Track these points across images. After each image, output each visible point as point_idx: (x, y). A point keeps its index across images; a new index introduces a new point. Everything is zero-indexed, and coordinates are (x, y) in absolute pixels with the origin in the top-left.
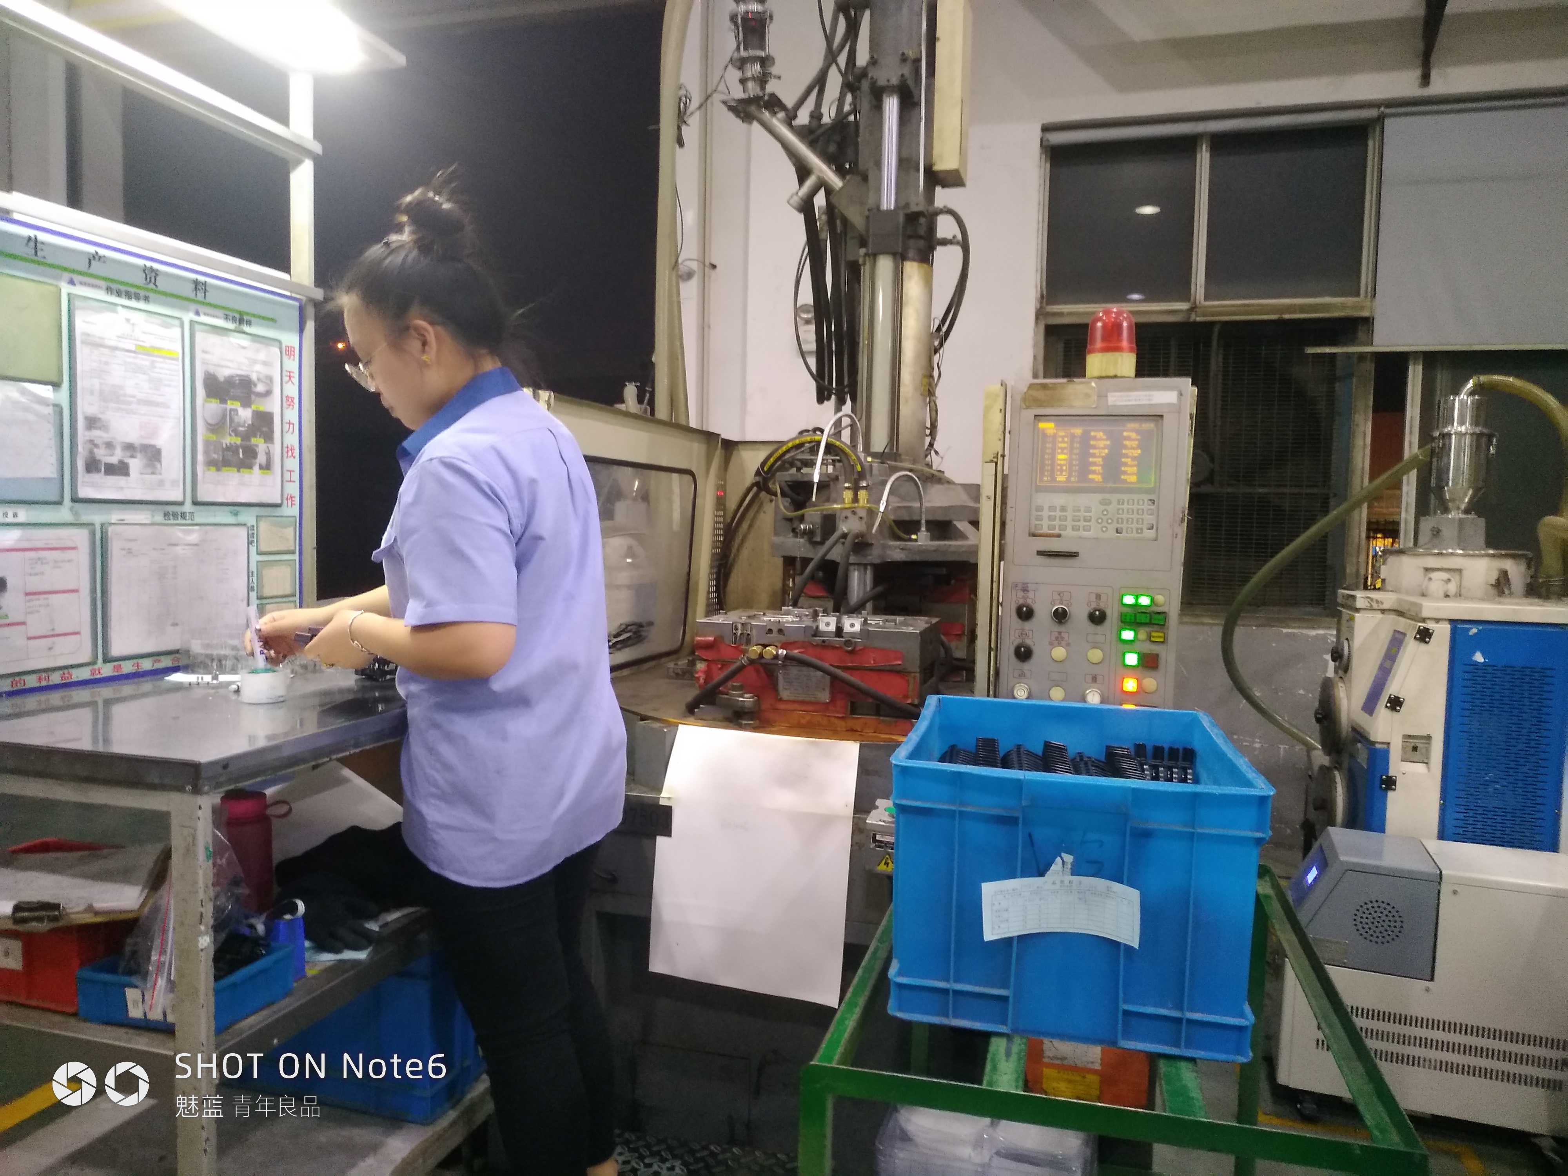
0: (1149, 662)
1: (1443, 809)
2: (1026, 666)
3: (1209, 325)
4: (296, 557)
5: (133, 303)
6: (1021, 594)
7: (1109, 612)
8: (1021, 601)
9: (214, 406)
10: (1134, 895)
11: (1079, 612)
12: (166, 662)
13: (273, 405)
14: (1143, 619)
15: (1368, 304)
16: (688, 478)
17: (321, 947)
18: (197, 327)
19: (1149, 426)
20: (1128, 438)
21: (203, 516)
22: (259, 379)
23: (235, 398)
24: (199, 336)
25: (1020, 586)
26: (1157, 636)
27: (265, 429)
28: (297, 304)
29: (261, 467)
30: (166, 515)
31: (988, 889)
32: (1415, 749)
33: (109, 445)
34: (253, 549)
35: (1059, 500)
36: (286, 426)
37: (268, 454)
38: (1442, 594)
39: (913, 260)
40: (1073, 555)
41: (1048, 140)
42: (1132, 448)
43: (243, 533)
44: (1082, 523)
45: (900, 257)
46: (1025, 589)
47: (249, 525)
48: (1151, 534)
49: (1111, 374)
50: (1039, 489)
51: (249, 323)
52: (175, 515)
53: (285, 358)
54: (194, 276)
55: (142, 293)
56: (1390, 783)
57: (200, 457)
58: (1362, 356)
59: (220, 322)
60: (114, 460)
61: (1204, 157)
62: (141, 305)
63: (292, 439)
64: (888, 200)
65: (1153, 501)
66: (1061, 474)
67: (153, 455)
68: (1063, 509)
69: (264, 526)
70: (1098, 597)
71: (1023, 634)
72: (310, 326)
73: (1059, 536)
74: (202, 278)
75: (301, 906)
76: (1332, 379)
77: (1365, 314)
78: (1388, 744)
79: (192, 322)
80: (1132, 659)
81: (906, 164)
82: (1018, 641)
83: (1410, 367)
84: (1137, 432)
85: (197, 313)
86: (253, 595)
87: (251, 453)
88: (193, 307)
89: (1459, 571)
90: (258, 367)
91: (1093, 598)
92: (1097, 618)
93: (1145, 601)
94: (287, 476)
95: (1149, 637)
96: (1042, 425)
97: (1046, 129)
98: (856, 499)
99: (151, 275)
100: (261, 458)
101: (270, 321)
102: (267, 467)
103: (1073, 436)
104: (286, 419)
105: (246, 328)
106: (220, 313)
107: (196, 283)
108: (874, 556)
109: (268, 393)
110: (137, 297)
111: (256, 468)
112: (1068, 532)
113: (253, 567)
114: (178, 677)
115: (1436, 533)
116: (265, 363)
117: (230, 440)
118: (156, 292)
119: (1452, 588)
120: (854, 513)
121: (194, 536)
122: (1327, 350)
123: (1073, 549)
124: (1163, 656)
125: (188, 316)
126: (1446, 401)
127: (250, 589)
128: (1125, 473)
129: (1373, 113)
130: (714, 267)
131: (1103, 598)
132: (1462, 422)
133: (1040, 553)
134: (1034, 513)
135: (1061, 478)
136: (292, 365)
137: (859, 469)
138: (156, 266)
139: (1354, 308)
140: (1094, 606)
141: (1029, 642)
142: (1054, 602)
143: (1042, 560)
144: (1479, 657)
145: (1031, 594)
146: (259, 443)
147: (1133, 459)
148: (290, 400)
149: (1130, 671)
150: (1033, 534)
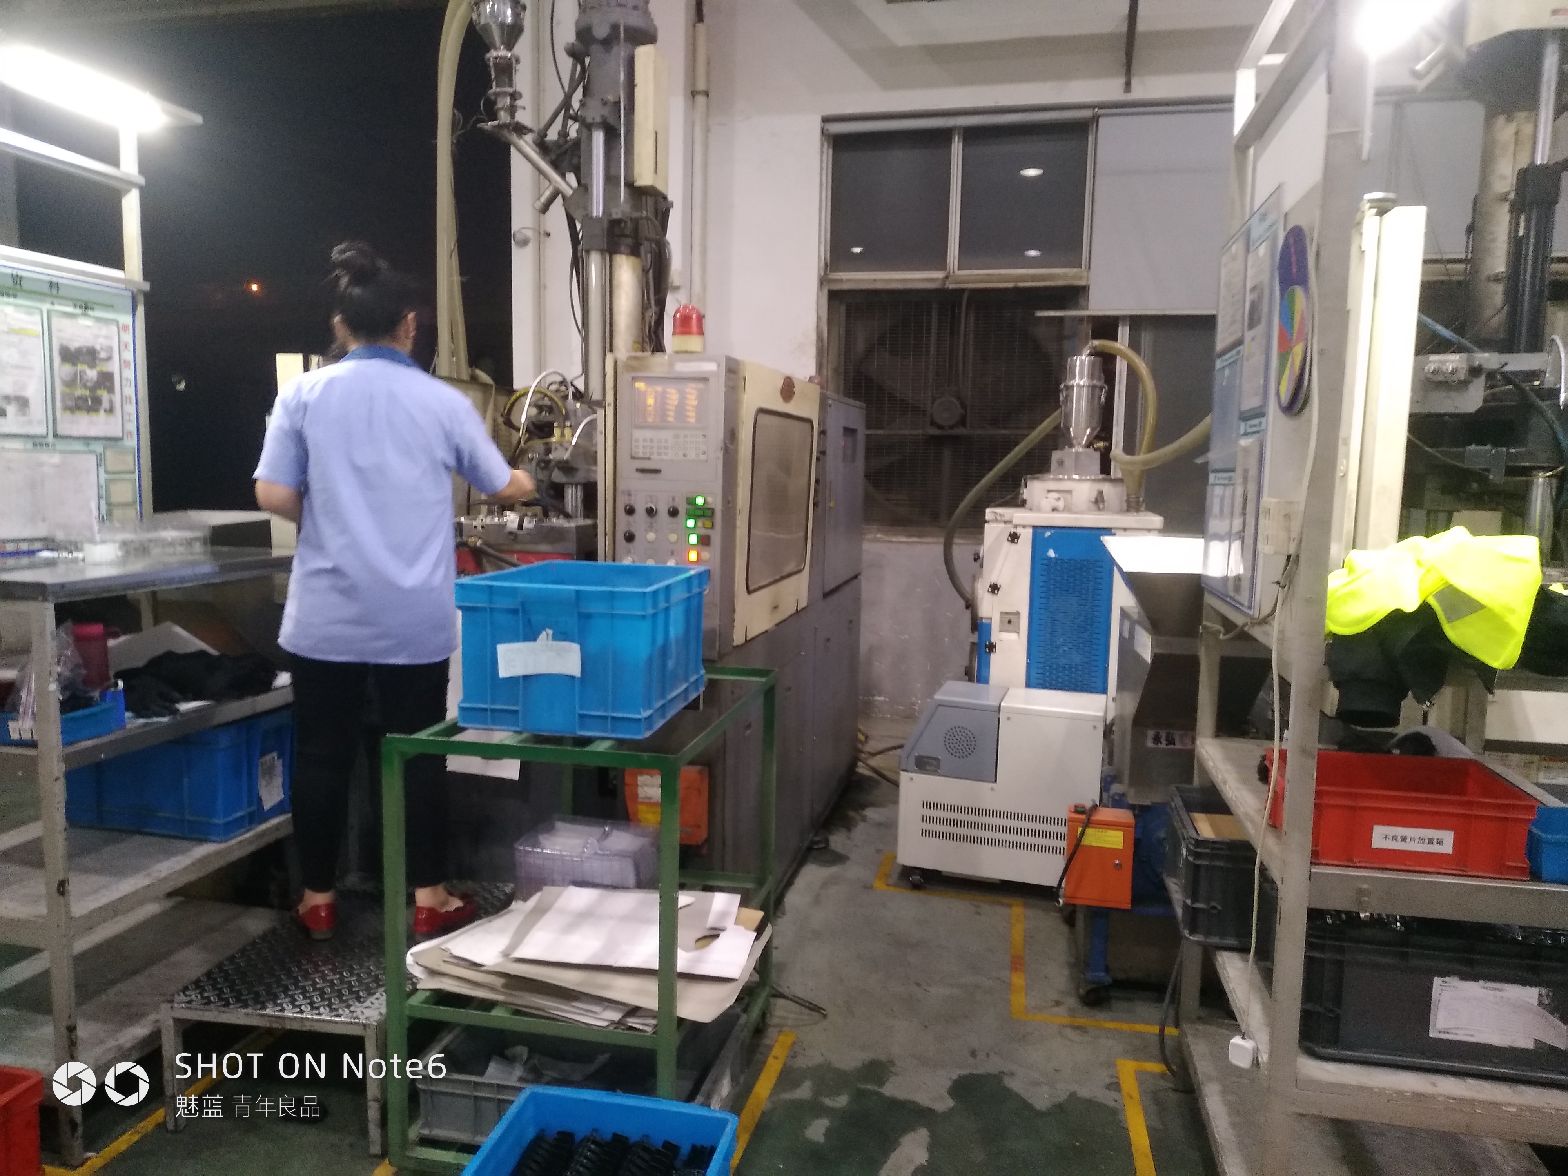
0: (704, 541)
1: (1029, 666)
2: (630, 545)
3: (960, 292)
4: (136, 478)
5: (5, 299)
6: (627, 497)
7: (680, 509)
8: (627, 502)
9: (68, 368)
10: (576, 647)
11: (662, 508)
12: (38, 545)
13: (114, 367)
14: (699, 512)
15: (1085, 274)
17: (139, 715)
18: (53, 314)
19: (701, 385)
20: (690, 393)
21: (62, 445)
22: (102, 349)
23: (83, 363)
24: (55, 320)
25: (625, 492)
26: (708, 524)
27: (108, 384)
28: (130, 294)
29: (105, 411)
30: (34, 445)
31: (501, 648)
32: (1010, 622)
34: (102, 470)
35: (648, 434)
36: (124, 382)
37: (111, 402)
38: (1050, 509)
39: (623, 253)
40: (657, 471)
41: (827, 130)
42: (692, 400)
43: (93, 458)
44: (663, 451)
45: (609, 252)
46: (629, 495)
47: (98, 453)
48: (703, 457)
50: (635, 427)
51: (92, 309)
52: (41, 445)
53: (122, 333)
54: (49, 279)
55: (11, 292)
56: (992, 648)
57: (59, 404)
58: (1081, 319)
59: (70, 309)
61: (957, 148)
62: (12, 300)
63: (130, 391)
64: (597, 209)
65: (704, 436)
66: (650, 417)
67: (23, 403)
68: (651, 441)
69: (109, 453)
70: (674, 499)
71: (629, 524)
72: (141, 310)
73: (649, 459)
74: (54, 280)
75: (121, 684)
77: (1082, 283)
78: (991, 619)
79: (48, 311)
80: (693, 539)
81: (611, 180)
82: (626, 529)
83: (1120, 328)
84: (695, 389)
85: (53, 304)
86: (103, 503)
87: (97, 401)
88: (49, 300)
90: (101, 341)
91: (670, 500)
92: (673, 512)
93: (700, 500)
94: (126, 417)
95: (704, 525)
96: (637, 384)
97: (826, 120)
98: (563, 435)
99: (17, 280)
100: (105, 404)
101: (108, 307)
102: (111, 410)
103: (656, 392)
104: (124, 377)
105: (90, 313)
106: (71, 303)
107: (51, 283)
108: (580, 477)
109: (109, 358)
110: (8, 296)
111: (102, 412)
112: (655, 457)
113: (102, 482)
114: (46, 554)
115: (1061, 463)
116: (107, 337)
117: (81, 392)
118: (23, 291)
119: (1061, 504)
120: (561, 445)
121: (56, 459)
122: (1052, 313)
123: (658, 467)
124: (713, 538)
125: (46, 307)
126: (1071, 359)
127: (100, 498)
128: (688, 416)
129: (1087, 114)
130: (548, 235)
131: (677, 499)
133: (637, 470)
134: (634, 443)
135: (650, 419)
136: (128, 338)
137: (564, 412)
138: (18, 272)
139: (1075, 277)
140: (671, 504)
141: (633, 530)
142: (646, 503)
143: (639, 475)
144: (1052, 554)
145: (633, 498)
146: (104, 394)
147: (693, 406)
148: (127, 363)
149: (693, 547)
150: (633, 458)
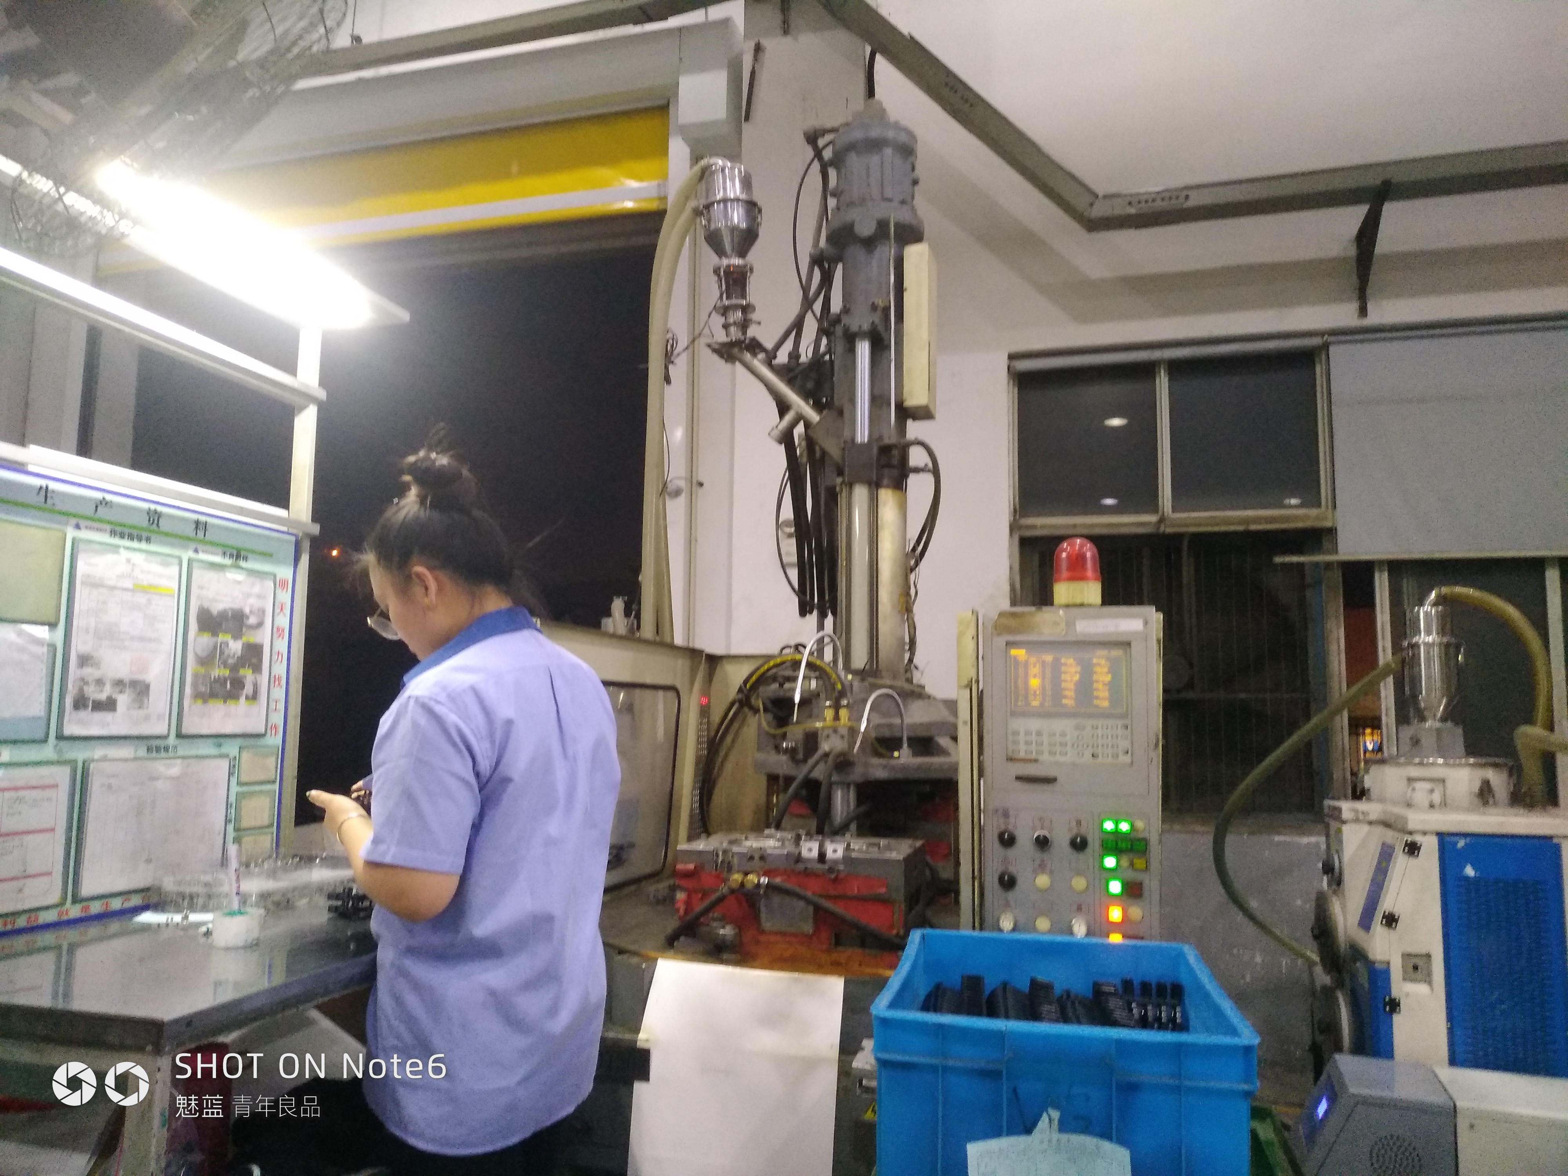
0: (1133, 891)
1: (1451, 1031)
2: (1011, 895)
3: (1178, 537)
4: (277, 786)
5: (135, 544)
6: (1002, 820)
7: (1090, 840)
8: (1003, 827)
9: (206, 640)
10: (1124, 1154)
11: (1061, 838)
12: (136, 901)
13: (264, 637)
14: (1123, 845)
15: (1330, 514)
16: (671, 695)
18: (195, 564)
19: (1117, 653)
20: (1099, 664)
21: (185, 749)
22: (251, 612)
23: (226, 632)
24: (196, 573)
25: (1000, 812)
26: (1139, 863)
27: (254, 661)
28: (293, 539)
29: (247, 698)
30: (149, 750)
31: (974, 1150)
32: (1416, 968)
33: (100, 682)
34: (234, 781)
35: (1034, 724)
36: (275, 657)
37: (255, 685)
38: (1427, 805)
39: (888, 487)
40: (1049, 781)
41: (1014, 367)
42: (1102, 676)
43: (225, 764)
44: (1058, 749)
45: (875, 485)
46: (1006, 814)
47: (232, 756)
48: (1127, 759)
49: (1078, 601)
50: (1013, 714)
51: (246, 559)
52: (158, 749)
53: (278, 591)
54: (195, 517)
55: (145, 535)
56: (1394, 1005)
57: (188, 690)
58: (1328, 565)
59: (218, 559)
60: (103, 697)
61: (1163, 383)
62: (143, 545)
63: (280, 670)
64: (862, 435)
65: (1126, 726)
66: (1035, 700)
67: (141, 690)
68: (1039, 733)
70: (1079, 823)
71: (1005, 860)
72: (305, 559)
73: (1036, 761)
74: (203, 519)
76: (1302, 587)
77: (1328, 524)
78: (1388, 963)
79: (190, 561)
80: (1115, 887)
81: (878, 400)
82: (1001, 869)
83: (1377, 575)
84: (1108, 659)
85: (196, 551)
86: (230, 827)
87: (238, 684)
88: (193, 545)
89: (1443, 781)
90: (252, 601)
91: (1074, 824)
92: (1079, 845)
93: (1125, 827)
94: (272, 706)
95: (1132, 864)
96: (1014, 652)
97: (1012, 357)
98: (837, 717)
99: (154, 517)
100: (248, 689)
101: (266, 556)
102: (254, 697)
103: (1044, 664)
104: (275, 650)
105: (242, 564)
106: (220, 550)
107: (197, 523)
108: (857, 774)
109: (260, 625)
110: (140, 539)
111: (243, 699)
112: (1045, 757)
113: (232, 799)
114: (147, 917)
115: (1416, 742)
116: (260, 597)
117: (219, 672)
118: (159, 533)
119: (1437, 798)
120: (835, 731)
121: (175, 769)
122: (1295, 559)
123: (1051, 773)
124: (1146, 883)
125: (187, 555)
126: (1412, 611)
127: (227, 821)
128: (1097, 698)
129: (1316, 341)
130: (701, 485)
131: (1084, 824)
132: (1429, 633)
133: (1019, 778)
134: (1010, 738)
135: (1035, 703)
136: (285, 597)
137: (839, 687)
138: (160, 508)
139: (1317, 518)
140: (1075, 831)
141: (1012, 869)
142: (1034, 829)
143: (1019, 785)
144: (1470, 871)
145: (1012, 820)
146: (247, 674)
147: (1104, 685)
148: (280, 631)
149: (1114, 899)
150: (1010, 759)
